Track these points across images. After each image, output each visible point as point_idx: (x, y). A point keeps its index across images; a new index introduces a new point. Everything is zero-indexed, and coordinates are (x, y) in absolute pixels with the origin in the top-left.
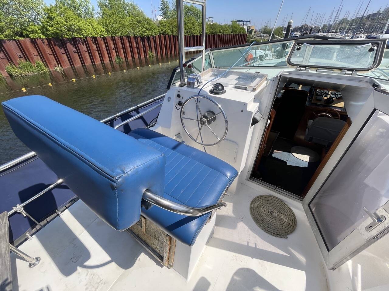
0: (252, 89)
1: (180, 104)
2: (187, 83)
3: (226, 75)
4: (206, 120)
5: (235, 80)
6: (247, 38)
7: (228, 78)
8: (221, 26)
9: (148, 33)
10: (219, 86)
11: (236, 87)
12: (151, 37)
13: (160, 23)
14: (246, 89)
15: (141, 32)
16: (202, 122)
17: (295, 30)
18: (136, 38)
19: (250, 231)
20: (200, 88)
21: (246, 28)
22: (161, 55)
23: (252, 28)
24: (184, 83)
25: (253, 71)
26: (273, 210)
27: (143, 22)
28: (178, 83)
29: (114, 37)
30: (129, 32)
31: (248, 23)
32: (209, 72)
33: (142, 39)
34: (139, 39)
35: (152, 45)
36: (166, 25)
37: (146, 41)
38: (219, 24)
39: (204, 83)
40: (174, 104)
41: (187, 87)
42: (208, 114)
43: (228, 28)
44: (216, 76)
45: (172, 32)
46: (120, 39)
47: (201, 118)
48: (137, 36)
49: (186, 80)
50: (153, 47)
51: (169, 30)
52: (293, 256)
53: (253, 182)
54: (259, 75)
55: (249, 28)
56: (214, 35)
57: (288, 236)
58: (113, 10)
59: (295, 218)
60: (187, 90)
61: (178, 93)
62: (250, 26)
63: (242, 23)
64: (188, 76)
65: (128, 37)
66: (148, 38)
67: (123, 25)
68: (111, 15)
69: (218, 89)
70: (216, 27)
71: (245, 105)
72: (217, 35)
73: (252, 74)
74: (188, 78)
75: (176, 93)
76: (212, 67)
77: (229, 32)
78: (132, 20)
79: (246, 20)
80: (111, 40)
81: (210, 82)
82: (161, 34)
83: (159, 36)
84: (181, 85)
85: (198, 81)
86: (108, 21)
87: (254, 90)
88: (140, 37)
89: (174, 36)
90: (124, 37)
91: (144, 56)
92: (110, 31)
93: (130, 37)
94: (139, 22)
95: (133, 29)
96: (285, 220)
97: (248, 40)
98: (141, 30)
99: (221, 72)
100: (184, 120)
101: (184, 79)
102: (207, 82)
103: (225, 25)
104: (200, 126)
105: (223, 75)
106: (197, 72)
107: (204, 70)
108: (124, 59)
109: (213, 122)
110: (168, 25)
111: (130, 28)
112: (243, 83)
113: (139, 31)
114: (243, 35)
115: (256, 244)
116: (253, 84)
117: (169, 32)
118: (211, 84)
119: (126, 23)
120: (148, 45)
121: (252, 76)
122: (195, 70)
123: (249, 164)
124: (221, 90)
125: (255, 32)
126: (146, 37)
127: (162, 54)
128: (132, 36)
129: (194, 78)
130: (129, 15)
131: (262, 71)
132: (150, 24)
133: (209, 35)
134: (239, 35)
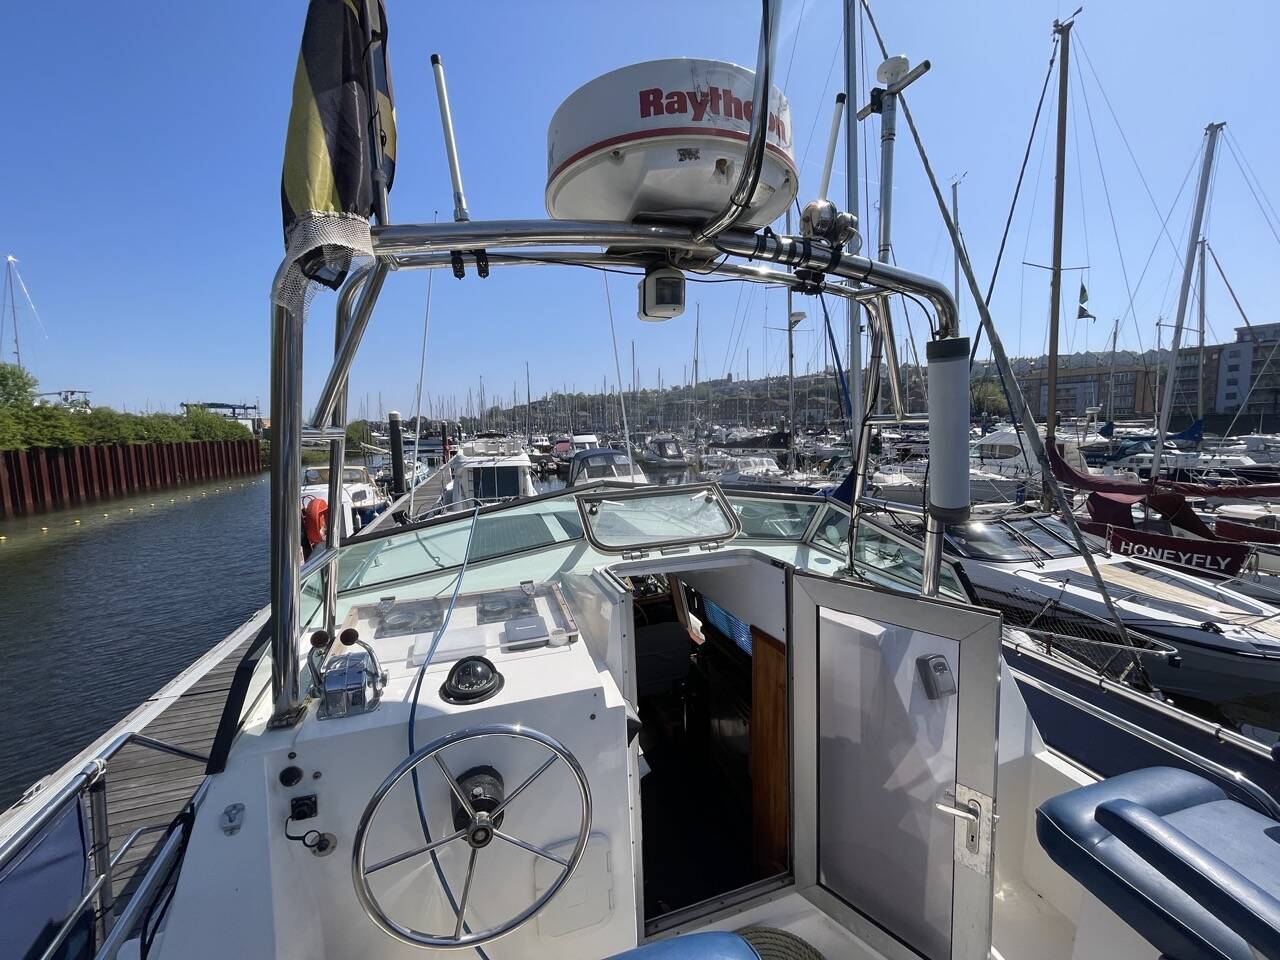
0: (565, 638)
1: (307, 809)
6: (262, 452)
10: (474, 666)
11: (513, 648)
14: (546, 643)
24: (295, 705)
31: (250, 411)
43: (172, 425)
56: (112, 449)
61: (288, 763)
62: (260, 420)
69: (474, 675)
70: (116, 422)
71: (598, 693)
72: (125, 447)
85: (375, 675)
87: (573, 638)
103: (159, 416)
134: (226, 443)
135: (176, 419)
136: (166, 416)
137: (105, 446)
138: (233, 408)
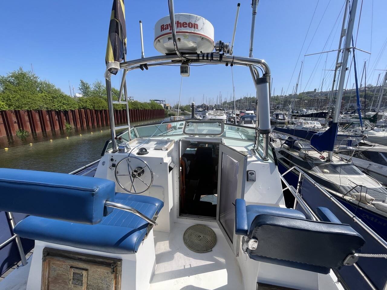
0: (165, 149)
1: (114, 165)
2: (118, 150)
3: (148, 142)
4: (136, 174)
5: (155, 145)
6: (165, 113)
7: (149, 144)
8: (142, 104)
9: (66, 107)
10: (143, 150)
11: (155, 149)
12: (69, 112)
13: (80, 99)
14: (162, 150)
15: (56, 106)
16: (134, 176)
17: (198, 107)
18: (49, 112)
19: (186, 257)
20: (129, 152)
21: (163, 105)
22: (81, 126)
23: (167, 105)
24: (116, 150)
25: (166, 138)
26: (200, 234)
27: (60, 98)
28: (111, 151)
29: (19, 111)
30: (40, 107)
31: (164, 102)
32: (135, 141)
33: (58, 113)
34: (53, 113)
35: (71, 118)
36: (86, 101)
37: (63, 114)
38: (139, 102)
39: (132, 148)
40: (108, 166)
41: (119, 152)
42: (137, 169)
43: (147, 105)
44: (140, 143)
45: (94, 107)
46: (26, 113)
47: (133, 173)
48: (52, 110)
49: (117, 148)
50: (71, 120)
51: (91, 105)
52: (217, 262)
53: (182, 218)
54: (170, 141)
55: (165, 105)
56: (136, 110)
57: (212, 249)
58: (20, 86)
59: (215, 234)
60: (119, 154)
61: (112, 158)
62: (165, 104)
63: (159, 102)
64: (119, 145)
65: (39, 111)
66: (66, 112)
67: (33, 100)
68: (17, 91)
69: (143, 151)
70: (138, 104)
71: (162, 159)
72: (139, 110)
73: (165, 140)
74: (119, 146)
75: (109, 158)
76: (137, 138)
77: (150, 107)
78: (45, 96)
79: (161, 100)
80: (13, 114)
81: (137, 148)
82: (81, 108)
83: (79, 110)
84: (113, 152)
85: (127, 148)
86: (11, 96)
87: (167, 150)
88: (55, 111)
89: (95, 111)
90: (33, 111)
91: (59, 129)
92: (14, 105)
93: (41, 111)
94: (53, 97)
95: (46, 104)
96: (209, 238)
97: (166, 113)
98: (57, 105)
99: (144, 140)
100: (118, 177)
101: (116, 148)
102: (134, 148)
103: (145, 103)
104: (132, 178)
105: (146, 142)
106: (126, 141)
107: (131, 140)
108: (30, 132)
109: (142, 174)
110: (89, 101)
111: (43, 103)
112: (159, 146)
113: (55, 106)
114: (161, 110)
115: (190, 265)
116: (166, 146)
117: (90, 107)
118: (137, 149)
119: (37, 98)
120: (65, 118)
121: (165, 142)
122: (123, 140)
123: (176, 203)
124: (145, 152)
125: (170, 108)
126: (62, 111)
127: (83, 125)
128: (44, 110)
129: (124, 146)
130: (42, 92)
131: (171, 138)
132: (68, 100)
133: (132, 110)
134: (158, 110)
135: (148, 104)
136: (146, 103)
137: (135, 109)
138: (160, 101)
